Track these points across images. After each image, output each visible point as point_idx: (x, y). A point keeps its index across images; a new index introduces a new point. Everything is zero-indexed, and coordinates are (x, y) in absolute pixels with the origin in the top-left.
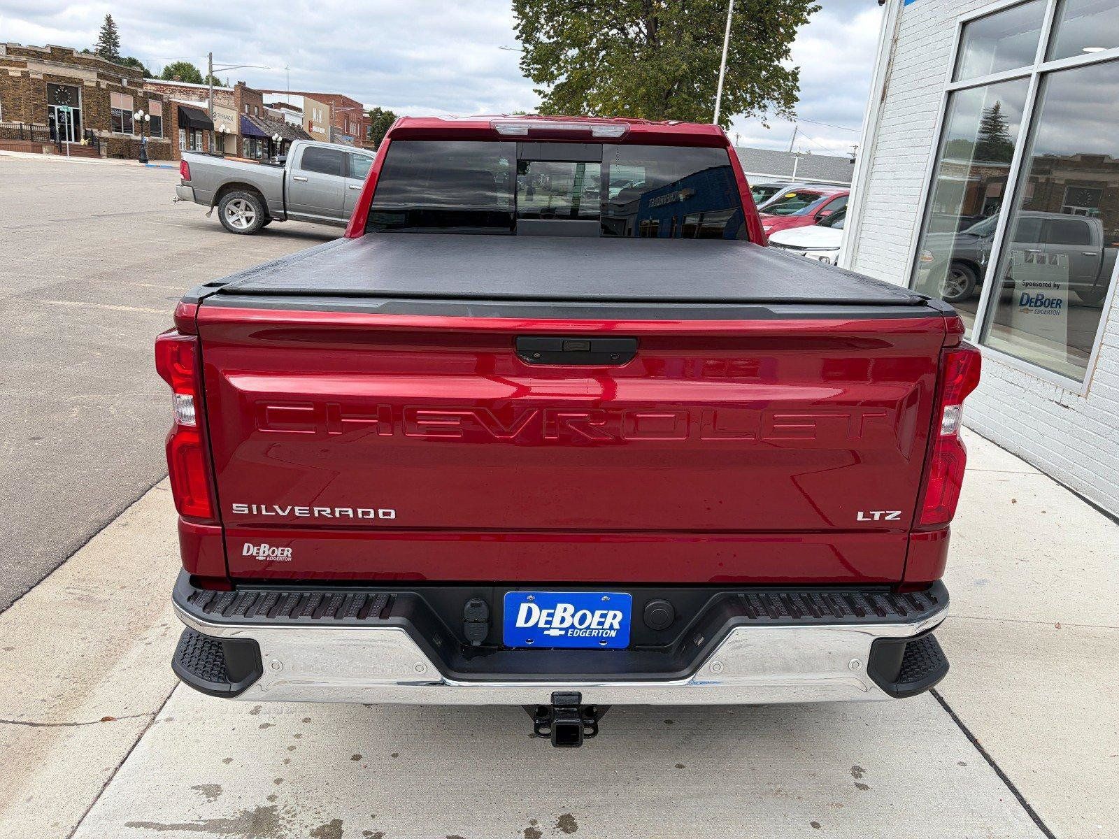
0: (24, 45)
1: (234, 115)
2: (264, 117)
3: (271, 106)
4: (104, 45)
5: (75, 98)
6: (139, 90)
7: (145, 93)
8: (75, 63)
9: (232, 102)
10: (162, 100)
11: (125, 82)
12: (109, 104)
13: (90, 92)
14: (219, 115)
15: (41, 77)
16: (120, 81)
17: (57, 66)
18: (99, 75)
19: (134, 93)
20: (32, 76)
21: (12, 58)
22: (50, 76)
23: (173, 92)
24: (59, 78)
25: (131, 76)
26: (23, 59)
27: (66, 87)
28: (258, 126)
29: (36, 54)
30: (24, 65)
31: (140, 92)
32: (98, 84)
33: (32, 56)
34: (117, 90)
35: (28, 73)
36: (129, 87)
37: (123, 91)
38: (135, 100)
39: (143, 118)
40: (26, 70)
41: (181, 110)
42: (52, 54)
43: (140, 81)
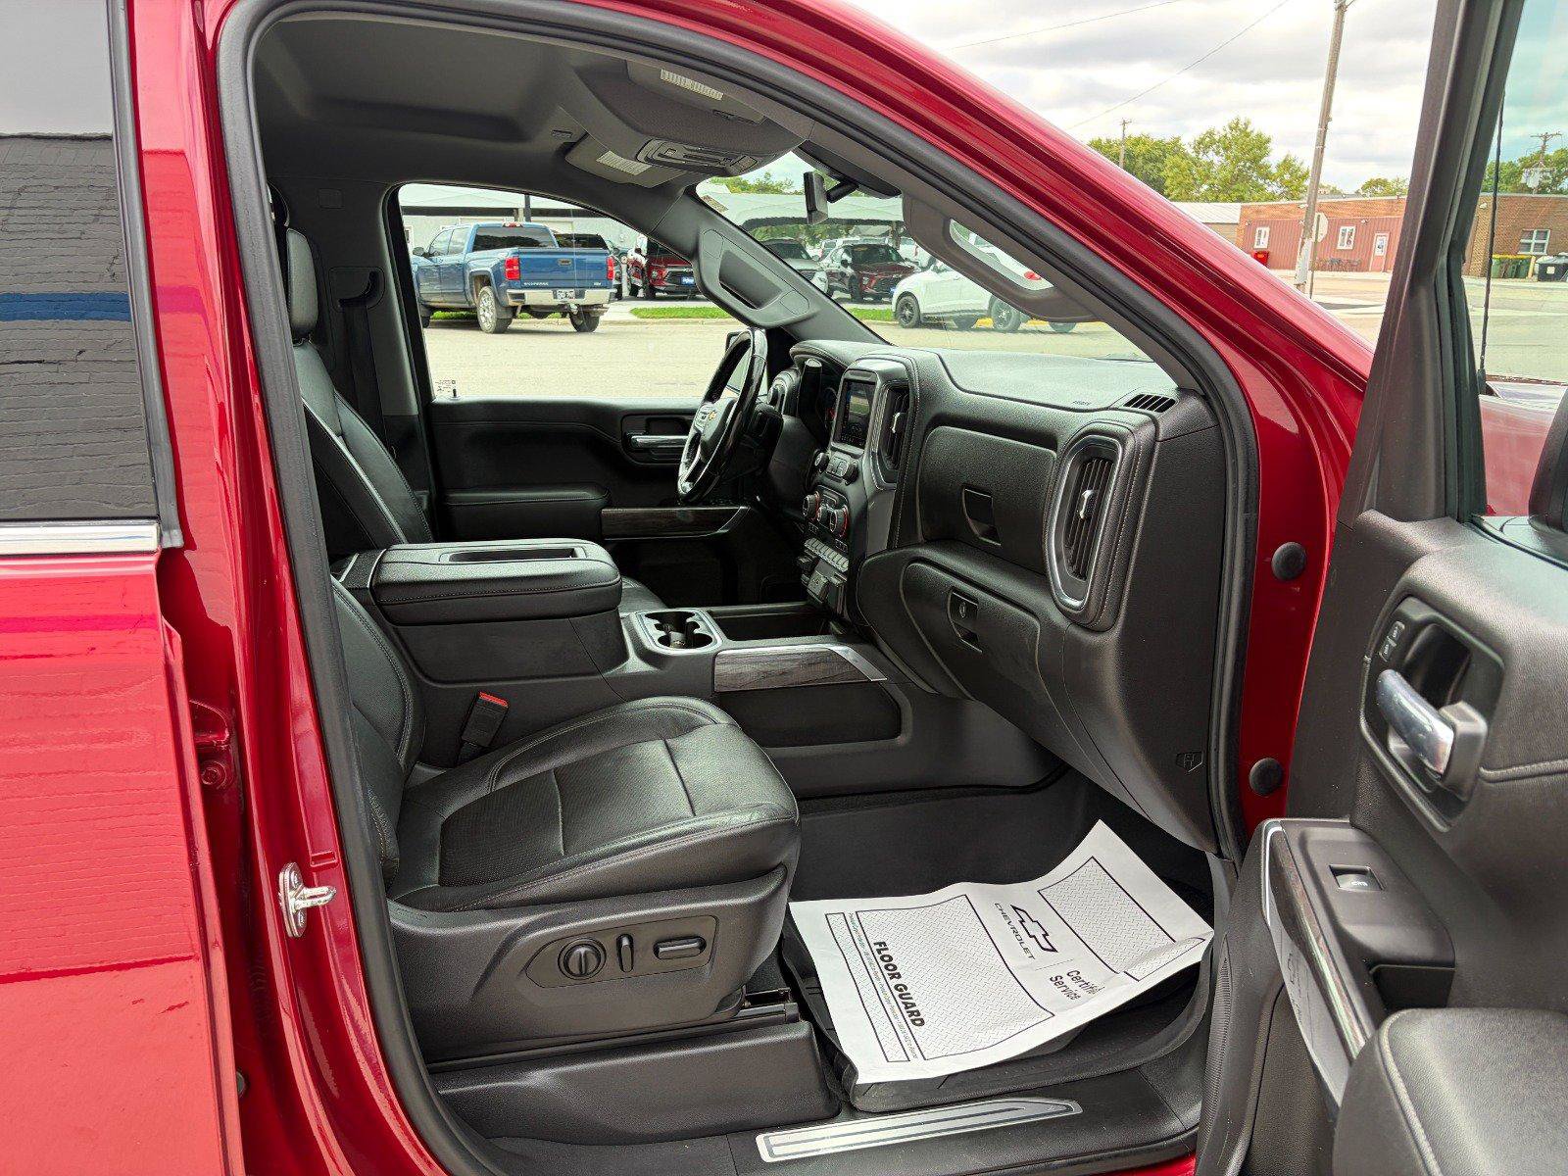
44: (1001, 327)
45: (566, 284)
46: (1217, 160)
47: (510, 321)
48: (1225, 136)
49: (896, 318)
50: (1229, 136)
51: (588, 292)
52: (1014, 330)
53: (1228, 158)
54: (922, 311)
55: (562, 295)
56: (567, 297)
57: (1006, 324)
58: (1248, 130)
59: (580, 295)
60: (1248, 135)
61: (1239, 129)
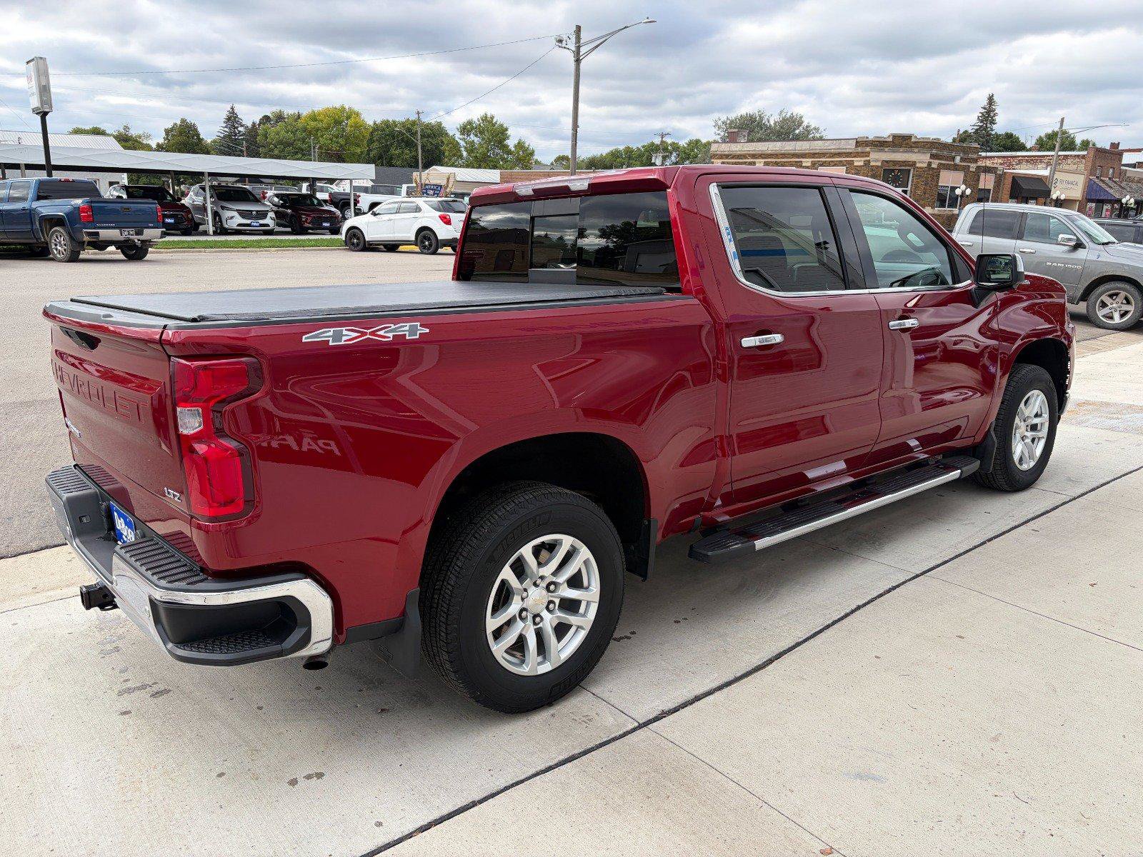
0: (871, 138)
1: (1081, 180)
2: (1119, 178)
3: (1134, 166)
4: (981, 124)
5: (906, 179)
6: (972, 165)
7: (978, 167)
8: (911, 147)
9: (1082, 167)
10: (995, 173)
11: (958, 159)
12: (938, 182)
13: (921, 173)
14: (1062, 181)
15: (879, 164)
16: (953, 159)
17: (894, 152)
18: (933, 156)
19: (966, 169)
20: (872, 164)
21: (859, 149)
22: (887, 162)
23: (1020, 163)
24: (895, 163)
25: (965, 152)
26: (868, 149)
27: (900, 170)
28: (1108, 189)
29: (879, 144)
30: (867, 154)
31: (973, 167)
32: (930, 164)
33: (876, 146)
34: (947, 167)
35: (869, 161)
36: (961, 164)
37: (956, 168)
38: (965, 176)
39: (963, 192)
40: (868, 159)
41: (1015, 180)
42: (893, 142)
43: (975, 156)
44: (425, 251)
45: (129, 224)
46: (476, 140)
47: (79, 253)
48: (480, 125)
49: (346, 245)
50: (482, 125)
51: (146, 231)
52: (434, 253)
53: (483, 139)
54: (367, 239)
55: (126, 233)
56: (128, 234)
57: (428, 249)
58: (494, 121)
59: (139, 233)
60: (494, 125)
61: (487, 120)
